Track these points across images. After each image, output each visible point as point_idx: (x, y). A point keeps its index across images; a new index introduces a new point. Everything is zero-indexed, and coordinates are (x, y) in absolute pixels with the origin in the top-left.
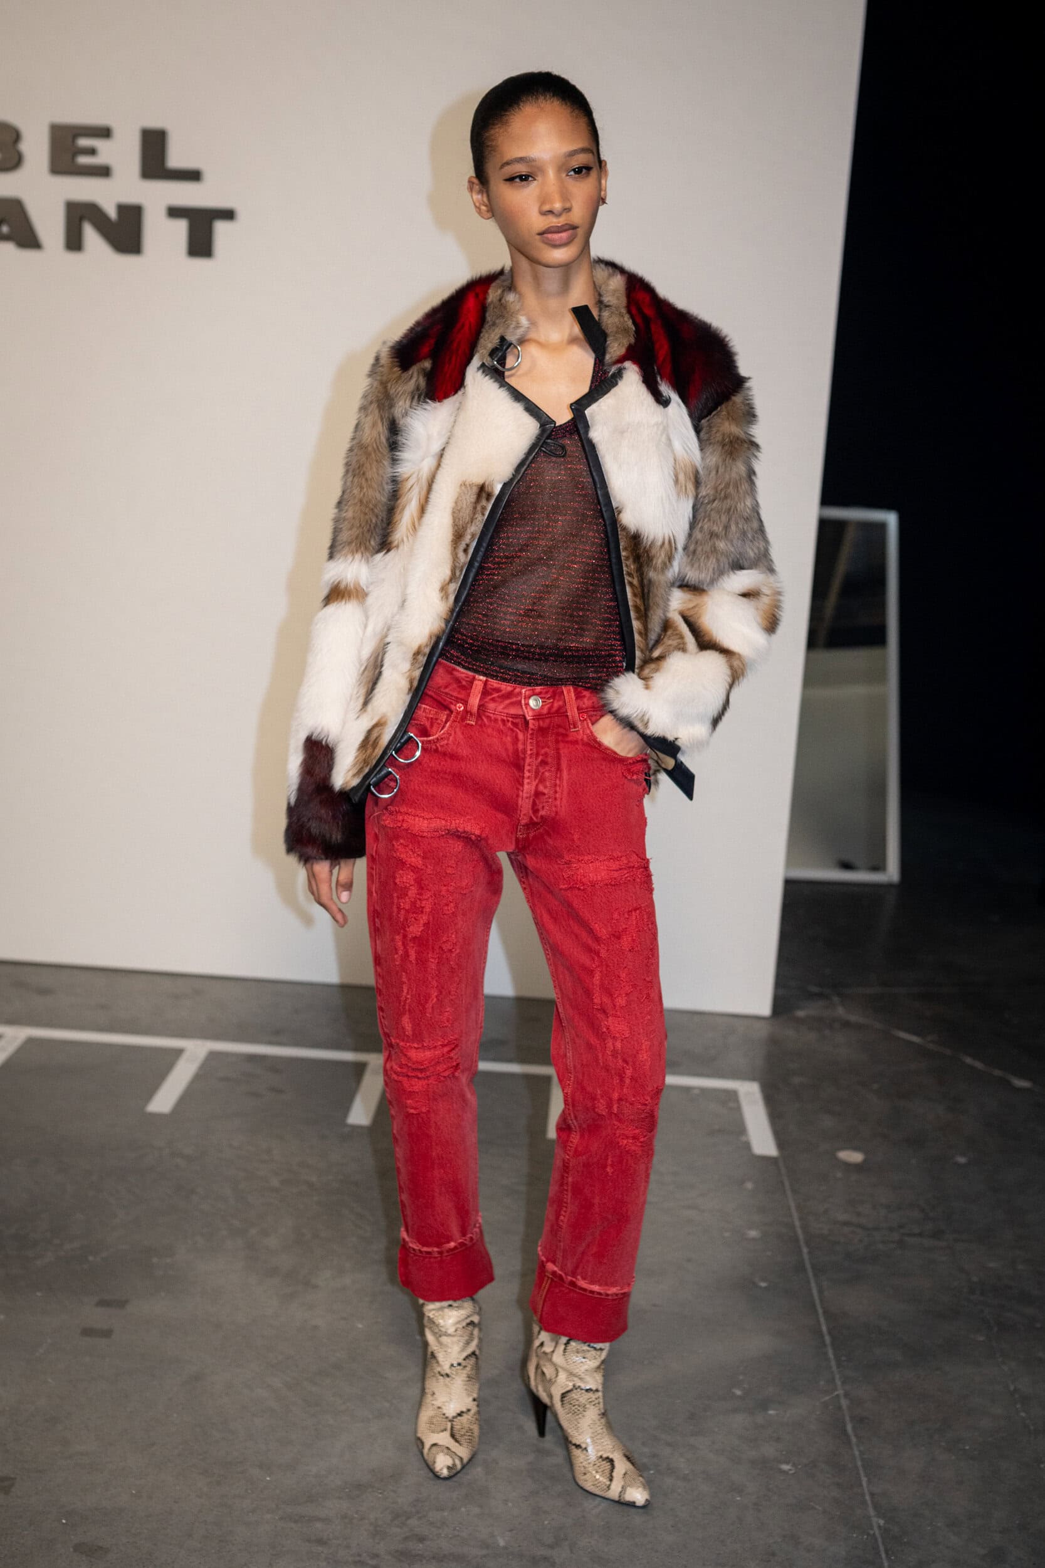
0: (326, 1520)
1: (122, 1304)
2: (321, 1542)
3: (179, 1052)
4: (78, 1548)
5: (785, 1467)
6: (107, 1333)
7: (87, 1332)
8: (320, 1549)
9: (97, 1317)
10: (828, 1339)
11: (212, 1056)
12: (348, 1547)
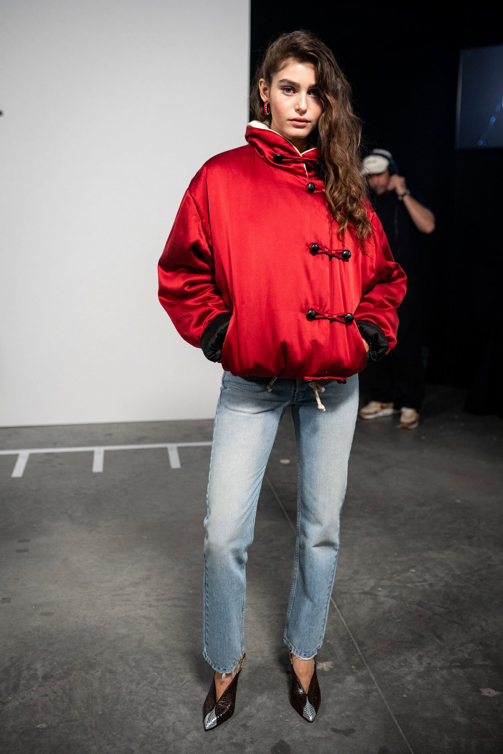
0: (128, 594)
1: (28, 541)
2: (128, 600)
3: (17, 456)
4: (42, 614)
5: (282, 558)
6: (27, 550)
7: (19, 551)
8: (128, 602)
9: (21, 546)
10: (289, 519)
11: (31, 456)
12: (138, 600)
